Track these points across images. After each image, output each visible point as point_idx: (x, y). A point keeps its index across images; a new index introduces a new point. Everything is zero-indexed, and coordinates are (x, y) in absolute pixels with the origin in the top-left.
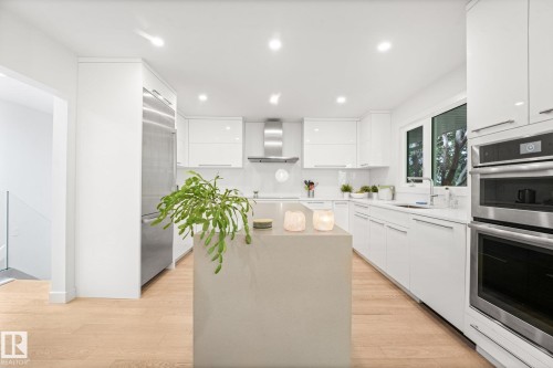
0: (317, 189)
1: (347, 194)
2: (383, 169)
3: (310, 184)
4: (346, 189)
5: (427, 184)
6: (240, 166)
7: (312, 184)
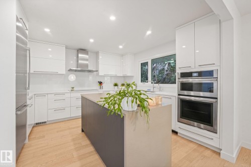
0: (103, 85)
1: (116, 87)
2: (132, 77)
3: (101, 83)
4: (116, 85)
5: (149, 83)
6: (64, 73)
7: (102, 83)
